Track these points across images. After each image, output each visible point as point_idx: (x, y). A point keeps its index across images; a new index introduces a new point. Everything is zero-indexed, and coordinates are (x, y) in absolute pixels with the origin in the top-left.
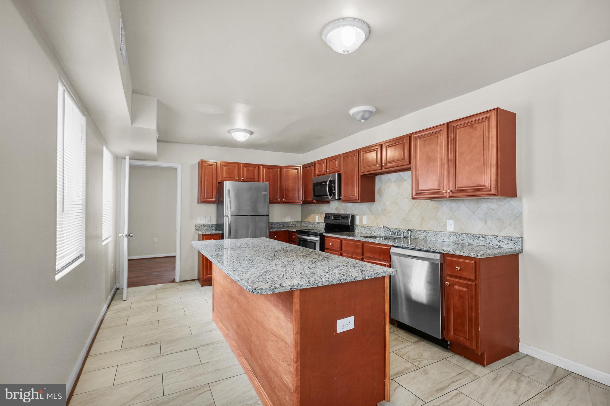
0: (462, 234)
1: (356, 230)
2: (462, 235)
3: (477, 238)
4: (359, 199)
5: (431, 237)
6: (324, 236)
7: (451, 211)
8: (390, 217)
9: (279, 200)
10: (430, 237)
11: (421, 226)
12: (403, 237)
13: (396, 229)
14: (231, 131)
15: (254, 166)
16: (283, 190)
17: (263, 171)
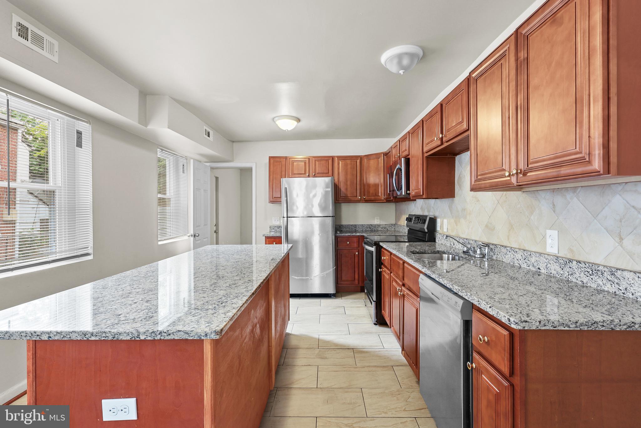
0: (571, 261)
1: (437, 241)
2: (571, 263)
3: (599, 273)
4: (423, 194)
5: (520, 262)
6: (381, 246)
7: (554, 212)
8: (471, 222)
9: (359, 197)
10: (519, 260)
11: (508, 239)
12: (479, 256)
13: (476, 241)
14: (274, 119)
15: (326, 159)
16: (364, 185)
17: (339, 164)
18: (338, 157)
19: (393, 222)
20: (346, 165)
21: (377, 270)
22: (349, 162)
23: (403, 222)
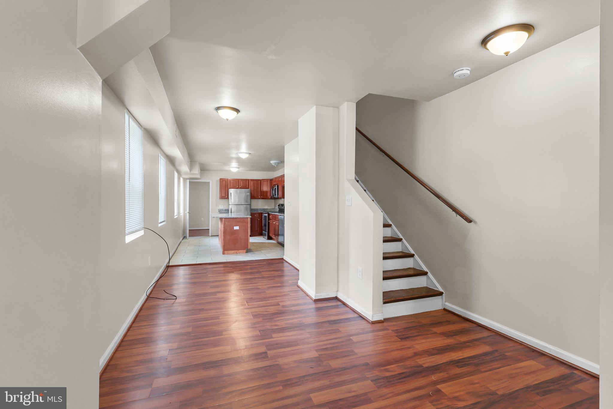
4: (283, 197)
6: (270, 214)
9: (260, 197)
14: (230, 168)
15: (246, 180)
16: (262, 192)
17: (251, 183)
18: (251, 180)
19: (273, 207)
20: (254, 184)
21: (268, 221)
22: (255, 182)
23: (277, 207)
